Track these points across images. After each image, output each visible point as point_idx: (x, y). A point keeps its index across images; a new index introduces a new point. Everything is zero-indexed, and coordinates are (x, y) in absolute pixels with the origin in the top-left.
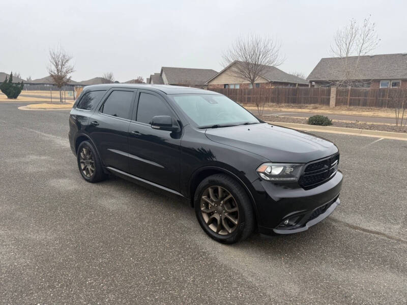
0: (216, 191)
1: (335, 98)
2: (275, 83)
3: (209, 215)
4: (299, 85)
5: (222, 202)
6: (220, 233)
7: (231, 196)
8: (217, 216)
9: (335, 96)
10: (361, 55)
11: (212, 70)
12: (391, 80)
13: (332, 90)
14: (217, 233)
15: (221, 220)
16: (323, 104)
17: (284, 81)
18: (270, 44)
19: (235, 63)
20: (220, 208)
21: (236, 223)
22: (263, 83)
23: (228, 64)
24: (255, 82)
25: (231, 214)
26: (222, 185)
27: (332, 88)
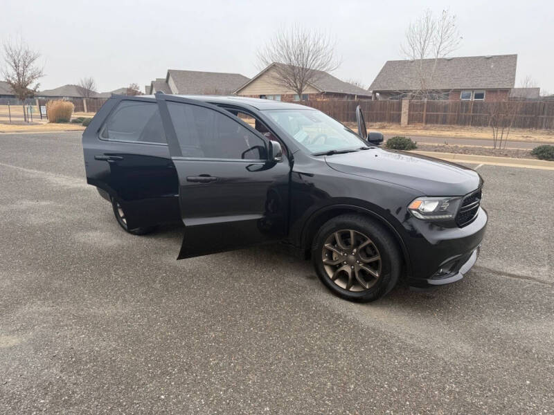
0: (345, 237)
1: (407, 113)
2: (328, 94)
3: (334, 268)
4: (359, 97)
5: (355, 250)
6: (351, 289)
7: (369, 241)
8: (347, 269)
9: (407, 111)
10: (439, 57)
11: (239, 75)
12: (473, 90)
13: (403, 104)
14: (347, 289)
15: (353, 273)
16: (393, 122)
17: (339, 91)
18: (321, 41)
19: (274, 66)
20: (352, 258)
21: (377, 275)
22: (313, 94)
23: (265, 67)
24: (303, 93)
25: (370, 265)
26: (355, 228)
27: (403, 101)
